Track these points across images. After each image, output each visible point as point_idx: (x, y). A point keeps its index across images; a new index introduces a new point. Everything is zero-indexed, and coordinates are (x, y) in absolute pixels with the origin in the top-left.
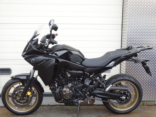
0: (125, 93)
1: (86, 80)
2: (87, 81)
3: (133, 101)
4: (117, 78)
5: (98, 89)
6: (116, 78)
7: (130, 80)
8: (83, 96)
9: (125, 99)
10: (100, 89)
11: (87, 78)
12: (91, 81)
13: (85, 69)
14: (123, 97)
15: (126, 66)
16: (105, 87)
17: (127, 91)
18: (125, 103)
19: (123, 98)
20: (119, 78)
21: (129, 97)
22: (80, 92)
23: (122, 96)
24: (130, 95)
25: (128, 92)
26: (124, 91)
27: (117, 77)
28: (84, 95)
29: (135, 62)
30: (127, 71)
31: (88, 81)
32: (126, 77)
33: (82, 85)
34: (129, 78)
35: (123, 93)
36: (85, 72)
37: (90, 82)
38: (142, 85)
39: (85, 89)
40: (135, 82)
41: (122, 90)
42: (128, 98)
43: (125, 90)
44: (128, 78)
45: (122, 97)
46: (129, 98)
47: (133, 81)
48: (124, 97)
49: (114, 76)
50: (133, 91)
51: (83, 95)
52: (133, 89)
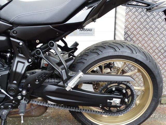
0: (119, 90)
1: (17, 59)
2: (18, 62)
3: (139, 104)
4: (100, 53)
5: (50, 81)
6: (97, 51)
7: (134, 56)
8: (13, 100)
9: (119, 105)
10: (56, 81)
11: (20, 55)
12: (30, 60)
13: (11, 28)
14: (114, 99)
15: (127, 21)
16: (65, 77)
17: (126, 85)
18: (119, 112)
19: (114, 102)
20: (104, 51)
21: (131, 97)
22: (3, 91)
23: (111, 98)
24: (132, 94)
25: (128, 87)
26: (117, 84)
27: (101, 49)
28: (15, 96)
29: (148, 10)
30: (129, 33)
31: (23, 63)
32: (122, 49)
33: (7, 72)
34: (130, 51)
35: (114, 89)
36: (12, 39)
37: (27, 64)
38: (161, 62)
39: (15, 82)
40: (147, 63)
41: (111, 82)
42: (126, 100)
43: (120, 83)
44: (127, 53)
45: (112, 100)
46: (128, 101)
47: (141, 60)
48: (117, 101)
49: (93, 48)
50: (140, 82)
51: (12, 98)
52: (141, 76)
